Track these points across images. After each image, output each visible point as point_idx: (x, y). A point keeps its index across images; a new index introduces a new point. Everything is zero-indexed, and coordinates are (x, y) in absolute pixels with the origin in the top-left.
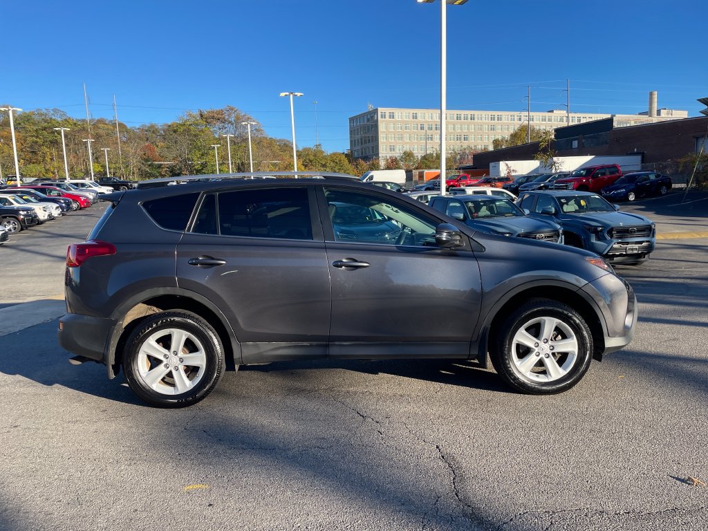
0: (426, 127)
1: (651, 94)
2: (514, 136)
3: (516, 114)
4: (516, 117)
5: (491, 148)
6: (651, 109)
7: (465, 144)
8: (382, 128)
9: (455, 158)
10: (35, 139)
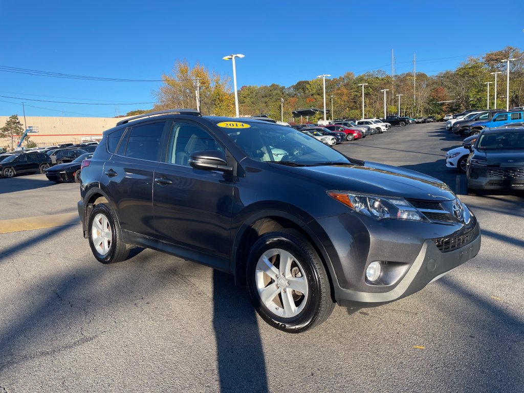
10: (356, 93)
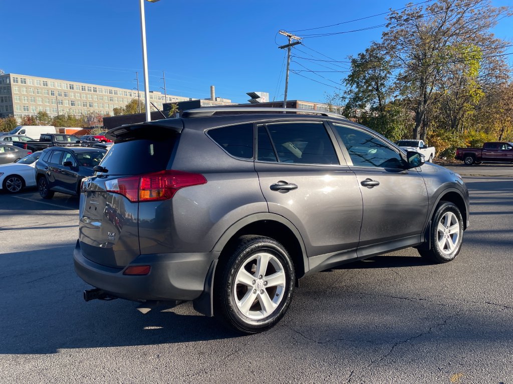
0: (56, 93)
1: (211, 87)
2: (128, 107)
3: (128, 91)
4: (128, 94)
5: (112, 114)
6: (212, 96)
7: (92, 110)
8: (15, 89)
9: (84, 120)
